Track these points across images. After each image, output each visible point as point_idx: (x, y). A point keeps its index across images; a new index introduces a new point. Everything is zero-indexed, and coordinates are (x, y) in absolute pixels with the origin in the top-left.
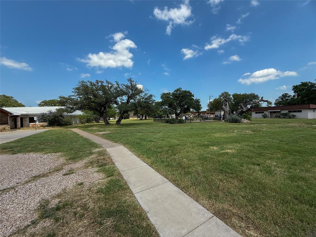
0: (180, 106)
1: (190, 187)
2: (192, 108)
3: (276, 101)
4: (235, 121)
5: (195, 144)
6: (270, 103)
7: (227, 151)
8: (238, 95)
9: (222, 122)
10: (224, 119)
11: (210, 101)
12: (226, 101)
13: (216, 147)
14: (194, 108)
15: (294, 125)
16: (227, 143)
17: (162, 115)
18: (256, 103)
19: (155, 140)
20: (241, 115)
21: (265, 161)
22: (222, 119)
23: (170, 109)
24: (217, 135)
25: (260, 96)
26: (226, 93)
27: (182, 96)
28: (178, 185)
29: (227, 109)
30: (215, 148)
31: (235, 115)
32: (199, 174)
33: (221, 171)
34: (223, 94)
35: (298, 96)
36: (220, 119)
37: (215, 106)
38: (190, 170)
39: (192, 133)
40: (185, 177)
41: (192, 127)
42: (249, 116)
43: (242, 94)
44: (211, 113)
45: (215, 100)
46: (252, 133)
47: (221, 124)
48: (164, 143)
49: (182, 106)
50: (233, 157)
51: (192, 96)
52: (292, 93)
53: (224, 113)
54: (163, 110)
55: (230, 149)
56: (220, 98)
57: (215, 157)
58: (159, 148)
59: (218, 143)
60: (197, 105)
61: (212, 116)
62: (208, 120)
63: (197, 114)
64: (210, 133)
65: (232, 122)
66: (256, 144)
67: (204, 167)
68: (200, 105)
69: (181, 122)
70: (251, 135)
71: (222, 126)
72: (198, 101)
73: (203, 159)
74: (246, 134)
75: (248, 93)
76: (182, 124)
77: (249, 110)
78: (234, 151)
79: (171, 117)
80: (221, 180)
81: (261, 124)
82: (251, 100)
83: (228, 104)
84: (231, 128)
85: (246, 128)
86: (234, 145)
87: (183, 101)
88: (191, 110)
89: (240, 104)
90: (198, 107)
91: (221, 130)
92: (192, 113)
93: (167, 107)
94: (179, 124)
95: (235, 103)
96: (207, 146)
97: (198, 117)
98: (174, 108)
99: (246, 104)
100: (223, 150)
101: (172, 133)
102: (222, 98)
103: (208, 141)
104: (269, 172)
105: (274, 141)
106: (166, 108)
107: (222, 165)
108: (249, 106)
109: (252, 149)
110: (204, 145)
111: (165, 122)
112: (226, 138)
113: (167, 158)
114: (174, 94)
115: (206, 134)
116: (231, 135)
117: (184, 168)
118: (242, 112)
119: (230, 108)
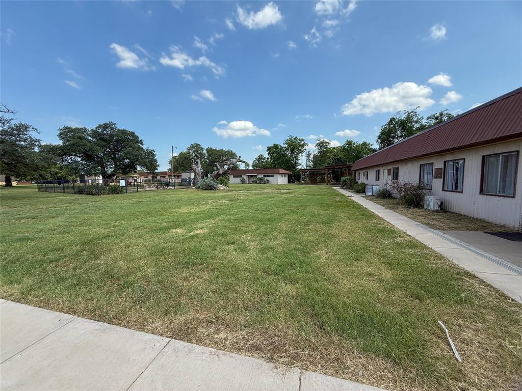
0: (112, 159)
1: (130, 309)
2: (141, 166)
3: (253, 163)
4: (209, 188)
5: (145, 230)
6: (247, 165)
7: (196, 232)
8: (213, 150)
9: (192, 190)
10: (194, 184)
11: (173, 156)
12: (198, 158)
13: (181, 228)
14: (144, 165)
15: (268, 191)
16: (197, 220)
17: (65, 178)
18: (233, 164)
19: (40, 235)
20: (217, 179)
21: (240, 237)
22: (192, 184)
23: (89, 165)
24: (184, 210)
25: (238, 155)
26: (198, 145)
27: (117, 141)
28: (101, 318)
29: (199, 169)
30: (179, 231)
31: (209, 180)
32: (148, 282)
33: (186, 265)
34: (192, 147)
35: (271, 158)
36: (190, 185)
37: (182, 164)
38: (131, 278)
39: (139, 210)
40: (120, 295)
41: (140, 200)
42: (226, 180)
43: (218, 149)
44: (176, 176)
45: (181, 154)
46: (228, 203)
47: (191, 193)
48: (70, 237)
49: (119, 160)
50: (205, 240)
51: (138, 142)
52: (266, 155)
53: (195, 176)
54: (66, 166)
55: (201, 229)
56: (189, 153)
57: (178, 245)
58: (52, 250)
59: (184, 222)
60: (150, 162)
61: (177, 180)
62: (171, 187)
63: (150, 177)
64: (172, 208)
65: (206, 189)
66: (232, 217)
67: (160, 265)
68: (156, 161)
69: (116, 191)
70: (228, 205)
71: (191, 195)
72: (151, 154)
73: (157, 253)
74: (222, 205)
75: (226, 149)
76: (118, 195)
77: (225, 173)
78: (206, 231)
79: (90, 181)
80: (185, 279)
81: (238, 191)
82: (228, 159)
83: (199, 162)
84: (204, 199)
85: (224, 197)
86: (206, 222)
87: (121, 150)
88: (139, 168)
89: (215, 163)
90: (151, 164)
91: (190, 202)
92: (141, 174)
93: (79, 159)
94: (112, 196)
95: (210, 162)
96: (167, 229)
97: (153, 181)
98: (99, 162)
99: (222, 164)
100: (191, 232)
101: (93, 214)
102: (191, 152)
103: (169, 222)
104: (243, 249)
105: (251, 210)
106: (76, 162)
107: (189, 254)
108: (226, 167)
109: (228, 224)
110: (160, 229)
111: (75, 193)
112: (196, 213)
113: (75, 269)
114: (95, 133)
115: (165, 210)
116: (203, 208)
117: (118, 279)
118: (218, 175)
119: (202, 167)
